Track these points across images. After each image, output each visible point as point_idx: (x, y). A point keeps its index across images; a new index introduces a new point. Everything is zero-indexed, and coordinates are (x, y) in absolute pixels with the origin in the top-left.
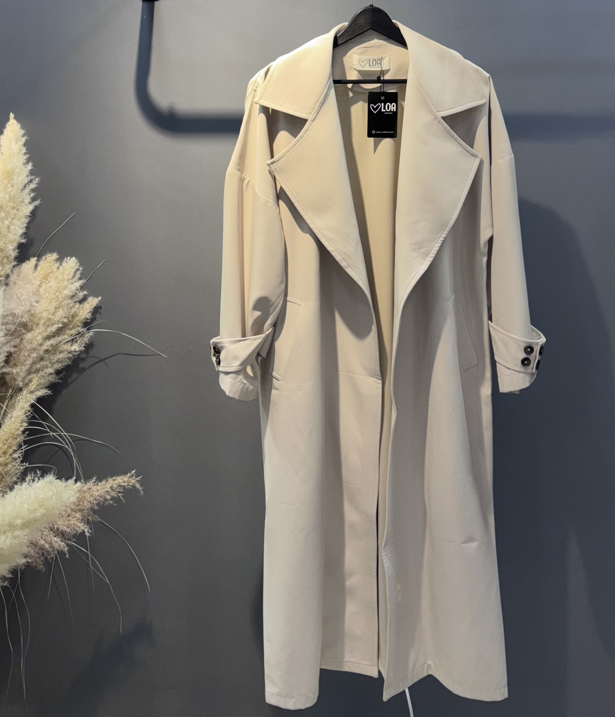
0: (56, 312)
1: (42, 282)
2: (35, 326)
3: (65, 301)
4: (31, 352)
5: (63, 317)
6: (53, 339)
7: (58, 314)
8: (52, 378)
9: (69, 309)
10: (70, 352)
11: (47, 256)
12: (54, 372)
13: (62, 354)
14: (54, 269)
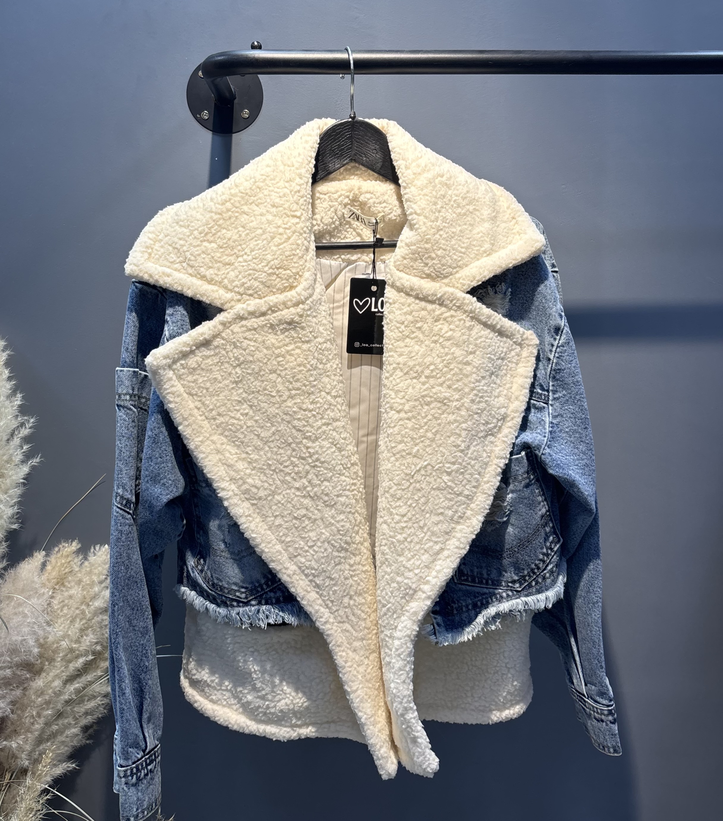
0: (82, 636)
1: (54, 589)
2: (47, 663)
3: (95, 618)
4: (44, 708)
5: (93, 644)
6: (78, 680)
7: (85, 640)
8: (77, 740)
11: (60, 546)
12: (81, 730)
13: (92, 701)
14: (75, 566)
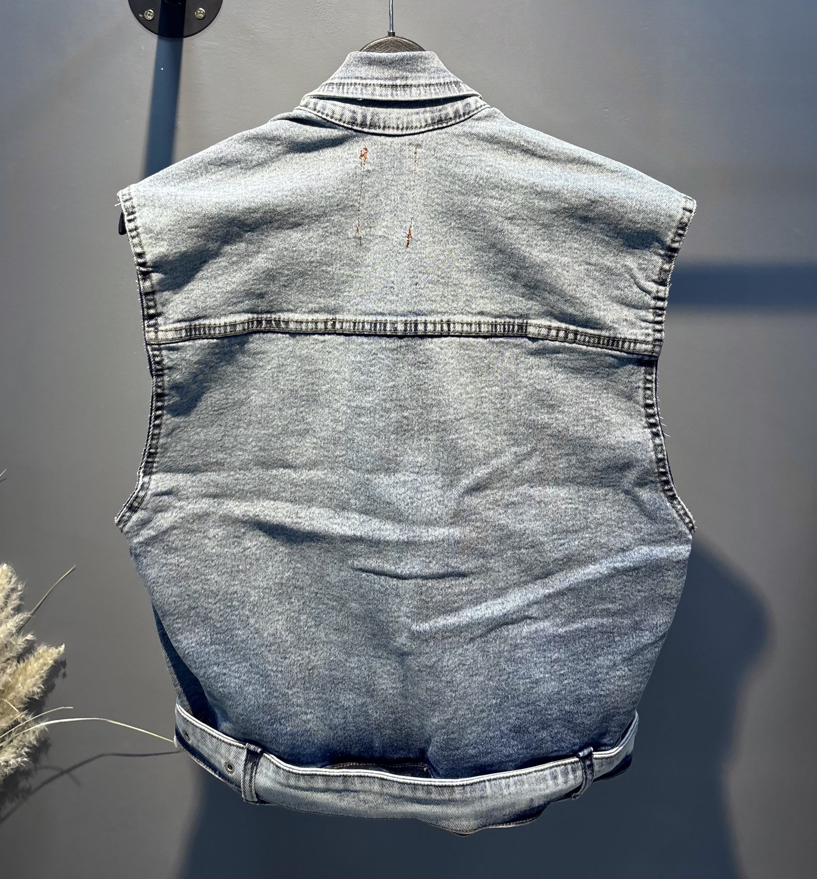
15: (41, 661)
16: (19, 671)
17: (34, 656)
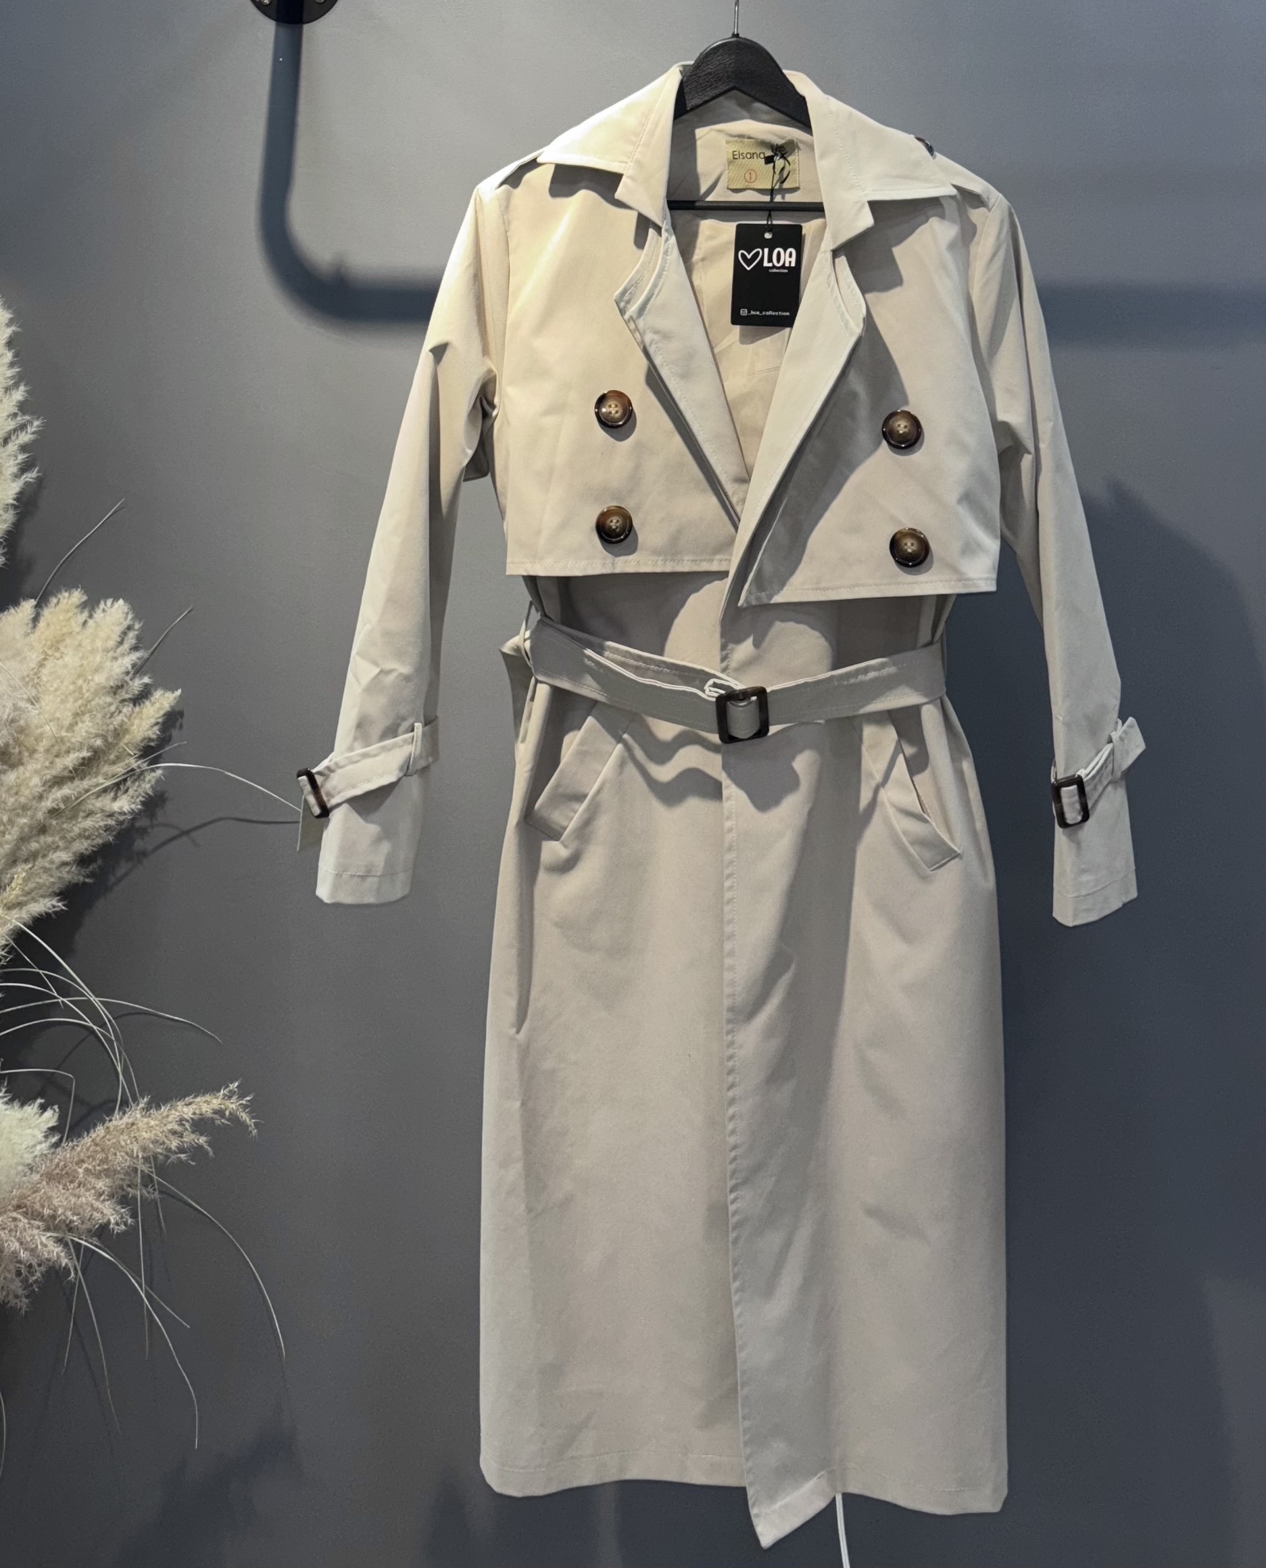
0: (77, 723)
1: (47, 655)
2: (26, 754)
3: (97, 699)
4: (18, 815)
5: (93, 736)
6: (69, 784)
7: (81, 728)
8: (68, 872)
9: (109, 716)
10: (111, 815)
11: (60, 596)
12: (73, 858)
13: (89, 819)
14: (75, 625)
15: (157, 705)
16: (135, 715)
17: (150, 701)
